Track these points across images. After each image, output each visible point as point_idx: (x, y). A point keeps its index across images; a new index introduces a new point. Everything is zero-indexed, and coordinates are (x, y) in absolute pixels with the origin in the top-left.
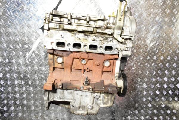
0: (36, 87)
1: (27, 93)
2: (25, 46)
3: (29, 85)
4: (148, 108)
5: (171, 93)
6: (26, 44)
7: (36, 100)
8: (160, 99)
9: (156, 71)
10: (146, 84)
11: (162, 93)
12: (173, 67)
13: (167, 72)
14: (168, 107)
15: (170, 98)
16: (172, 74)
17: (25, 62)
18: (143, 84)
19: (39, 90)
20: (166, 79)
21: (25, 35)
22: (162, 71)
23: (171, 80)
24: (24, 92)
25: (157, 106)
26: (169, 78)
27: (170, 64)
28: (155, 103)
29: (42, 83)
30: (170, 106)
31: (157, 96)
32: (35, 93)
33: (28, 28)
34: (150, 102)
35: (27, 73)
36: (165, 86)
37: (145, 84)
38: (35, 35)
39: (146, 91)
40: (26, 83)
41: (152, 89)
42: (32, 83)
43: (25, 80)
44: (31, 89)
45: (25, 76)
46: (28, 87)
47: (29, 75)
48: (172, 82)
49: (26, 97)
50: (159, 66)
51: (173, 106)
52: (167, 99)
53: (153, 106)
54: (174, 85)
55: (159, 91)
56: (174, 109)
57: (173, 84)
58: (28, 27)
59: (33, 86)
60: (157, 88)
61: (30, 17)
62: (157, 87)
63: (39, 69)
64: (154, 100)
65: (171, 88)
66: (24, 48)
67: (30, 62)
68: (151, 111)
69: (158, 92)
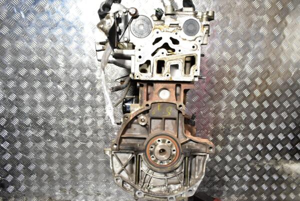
0: (63, 141)
1: (47, 151)
2: (46, 72)
3: (51, 137)
4: (245, 172)
5: (279, 147)
6: (46, 68)
7: (62, 163)
8: (264, 158)
9: (257, 114)
10: (243, 134)
11: (265, 148)
12: (284, 107)
13: (274, 115)
14: (275, 169)
15: (278, 156)
16: (282, 118)
17: (46, 100)
18: (238, 134)
19: (69, 147)
20: (273, 126)
21: (47, 54)
22: (267, 113)
23: (280, 128)
24: (42, 150)
25: (258, 169)
26: (277, 125)
27: (280, 103)
28: (256, 164)
29: (73, 135)
30: (278, 168)
31: (259, 152)
32: (62, 152)
33: (50, 41)
34: (248, 163)
35: (48, 117)
36: (271, 137)
37: (240, 134)
38: (64, 53)
39: (242, 145)
40: (47, 135)
41: (251, 142)
42: (57, 135)
43: (45, 129)
44: (55, 145)
45: (44, 123)
46: (49, 142)
47: (52, 121)
48: (281, 131)
49: (46, 158)
50: (263, 106)
51: (283, 168)
52: (273, 158)
53: (253, 169)
54: (285, 135)
55: (262, 144)
56: (283, 172)
57: (283, 133)
58: (51, 39)
59: (58, 140)
60: (260, 140)
61: (54, 22)
62: (258, 138)
63: (68, 110)
64: (254, 158)
65: (279, 139)
66: (44, 75)
67: (54, 99)
68: (249, 176)
69: (260, 147)
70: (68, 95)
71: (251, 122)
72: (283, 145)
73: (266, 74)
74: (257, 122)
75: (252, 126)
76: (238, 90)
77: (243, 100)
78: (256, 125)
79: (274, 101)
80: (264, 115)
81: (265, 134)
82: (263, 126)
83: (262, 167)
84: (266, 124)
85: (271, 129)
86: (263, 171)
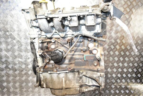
70: (19, 46)
71: (115, 62)
72: (131, 75)
73: (122, 38)
74: (118, 62)
75: (116, 65)
76: (108, 45)
77: (111, 51)
78: (117, 64)
79: (126, 51)
80: (122, 59)
81: (122, 69)
82: (121, 65)
83: (121, 86)
84: (122, 63)
85: (125, 66)
86: (121, 88)
